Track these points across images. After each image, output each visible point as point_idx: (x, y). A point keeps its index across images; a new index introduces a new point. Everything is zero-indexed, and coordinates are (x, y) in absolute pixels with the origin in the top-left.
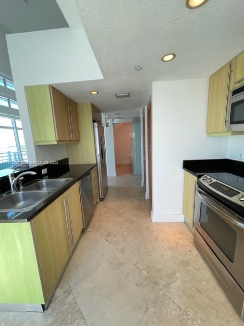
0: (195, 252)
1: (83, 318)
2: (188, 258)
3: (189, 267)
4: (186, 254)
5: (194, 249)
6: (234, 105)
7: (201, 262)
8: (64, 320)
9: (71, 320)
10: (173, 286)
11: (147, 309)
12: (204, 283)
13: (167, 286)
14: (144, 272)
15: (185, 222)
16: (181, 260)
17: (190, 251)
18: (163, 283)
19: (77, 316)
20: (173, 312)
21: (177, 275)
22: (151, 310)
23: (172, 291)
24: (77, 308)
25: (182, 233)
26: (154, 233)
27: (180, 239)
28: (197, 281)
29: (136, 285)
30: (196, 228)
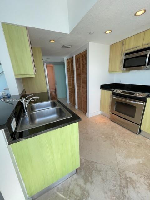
1: (96, 163)
3: (115, 128)
4: (111, 124)
6: (125, 60)
8: (89, 169)
9: (92, 166)
10: (115, 135)
11: (114, 146)
12: (122, 131)
13: (113, 136)
14: (103, 136)
15: (101, 114)
16: (111, 127)
18: (112, 136)
19: (93, 164)
20: (122, 142)
21: (114, 132)
22: (115, 146)
23: (116, 137)
24: (90, 162)
25: (103, 118)
27: (105, 120)
29: (104, 141)
30: (112, 113)
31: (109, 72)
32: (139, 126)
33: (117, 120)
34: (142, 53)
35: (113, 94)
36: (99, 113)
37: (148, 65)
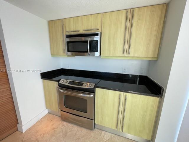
0: (65, 123)
2: (64, 130)
3: (68, 134)
4: (62, 129)
5: (64, 123)
6: (68, 43)
7: (70, 126)
12: (77, 133)
15: (48, 113)
16: (62, 135)
17: (63, 126)
25: (52, 120)
26: (32, 139)
27: (53, 124)
28: (75, 136)
30: (62, 111)
31: (52, 55)
32: (93, 121)
33: (69, 119)
34: (83, 39)
35: (59, 85)
36: (46, 112)
37: (90, 52)
